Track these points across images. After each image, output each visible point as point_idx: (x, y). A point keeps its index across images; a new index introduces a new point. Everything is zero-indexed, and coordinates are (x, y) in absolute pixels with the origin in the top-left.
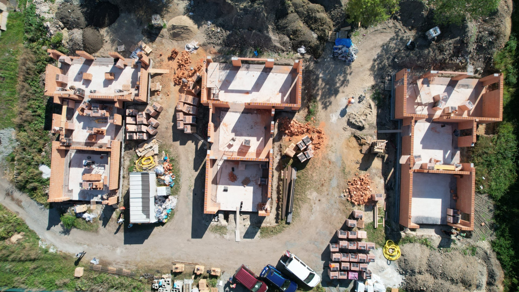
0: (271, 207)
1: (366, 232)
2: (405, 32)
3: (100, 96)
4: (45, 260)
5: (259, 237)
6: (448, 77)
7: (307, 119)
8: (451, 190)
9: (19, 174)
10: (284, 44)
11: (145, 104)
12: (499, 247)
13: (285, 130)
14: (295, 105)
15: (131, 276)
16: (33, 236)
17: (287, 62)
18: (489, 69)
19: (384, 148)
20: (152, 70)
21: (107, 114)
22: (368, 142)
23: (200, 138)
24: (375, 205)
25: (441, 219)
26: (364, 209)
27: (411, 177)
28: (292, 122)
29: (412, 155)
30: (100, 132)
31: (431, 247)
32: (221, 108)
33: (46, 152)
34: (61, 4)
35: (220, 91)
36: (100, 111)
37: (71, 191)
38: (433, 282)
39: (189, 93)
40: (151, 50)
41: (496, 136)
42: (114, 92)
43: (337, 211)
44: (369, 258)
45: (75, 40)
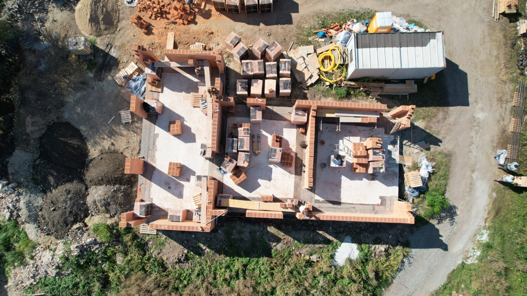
33: (311, 255)
36: (240, 138)
37: (383, 199)
45: (107, 196)
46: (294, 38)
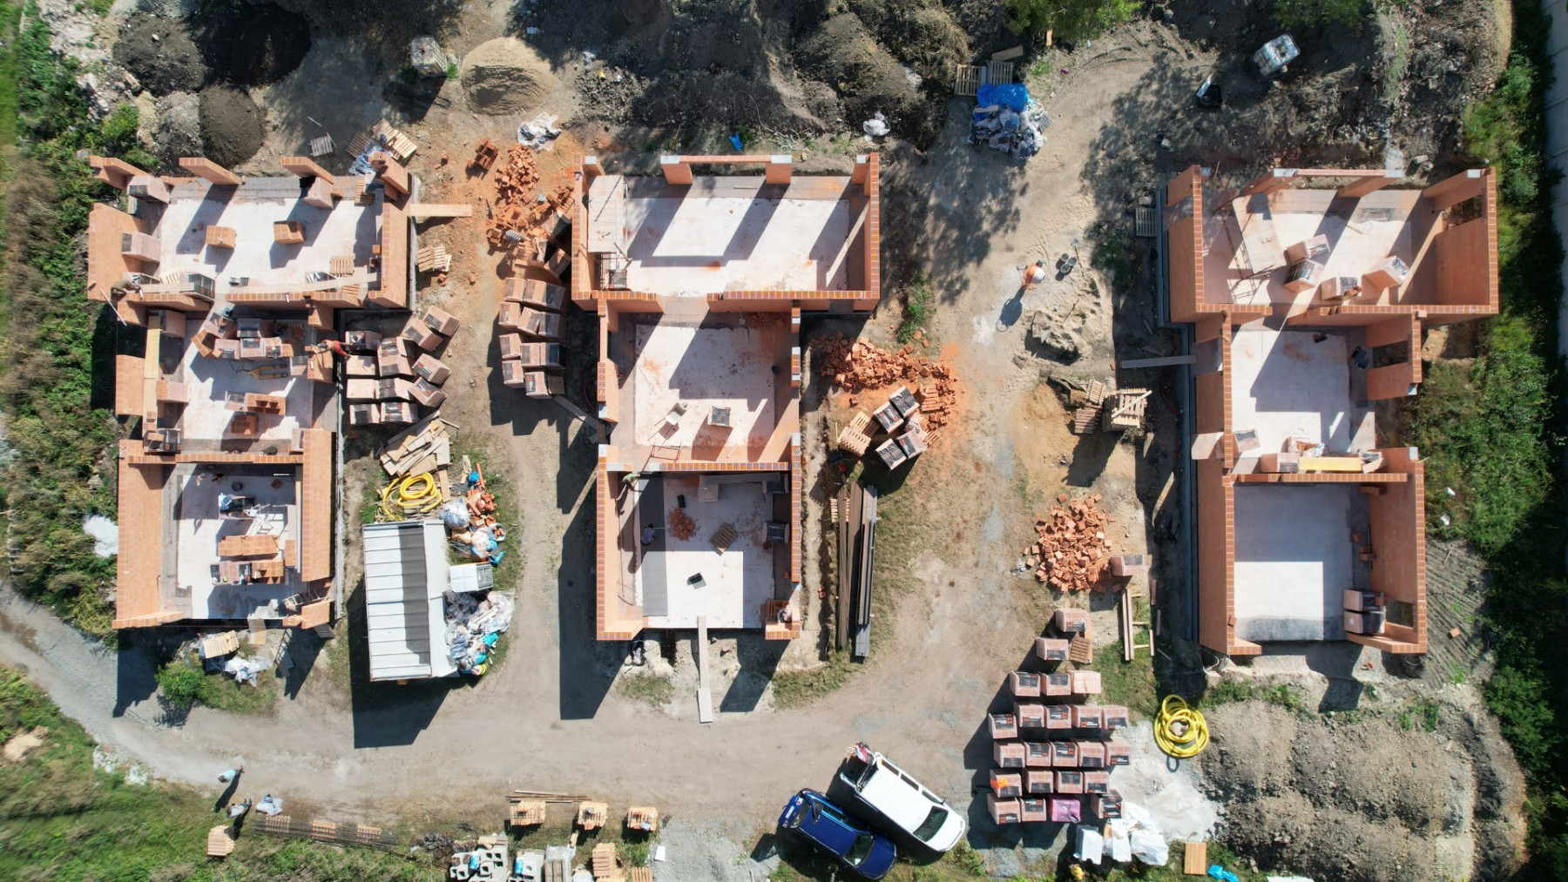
0: (805, 613)
1: (1098, 675)
2: (1190, 57)
3: (260, 295)
4: (114, 808)
5: (771, 706)
6: (1329, 188)
7: (902, 334)
8: (1353, 532)
9: (22, 546)
10: (820, 109)
11: (402, 314)
12: (1506, 701)
13: (836, 373)
14: (862, 295)
15: (383, 844)
16: (75, 738)
17: (833, 163)
18: (1451, 157)
19: (1140, 412)
20: (418, 209)
21: (287, 350)
22: (1094, 398)
23: (575, 409)
24: (1123, 590)
25: (1326, 622)
26: (1087, 603)
27: (1230, 499)
28: (855, 347)
29: (1230, 431)
30: (268, 406)
31: (1300, 711)
32: (637, 314)
33: (102, 476)
34: (127, 16)
35: (629, 263)
36: (263, 340)
37: (185, 593)
38: (1311, 818)
39: (534, 272)
40: (414, 147)
41: (1481, 363)
42: (304, 281)
43: (1006, 613)
44: (1110, 753)
45: (176, 126)
46: (467, 430)
